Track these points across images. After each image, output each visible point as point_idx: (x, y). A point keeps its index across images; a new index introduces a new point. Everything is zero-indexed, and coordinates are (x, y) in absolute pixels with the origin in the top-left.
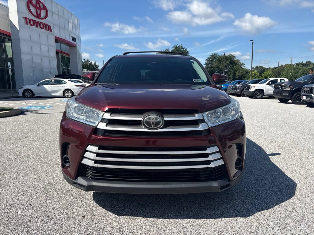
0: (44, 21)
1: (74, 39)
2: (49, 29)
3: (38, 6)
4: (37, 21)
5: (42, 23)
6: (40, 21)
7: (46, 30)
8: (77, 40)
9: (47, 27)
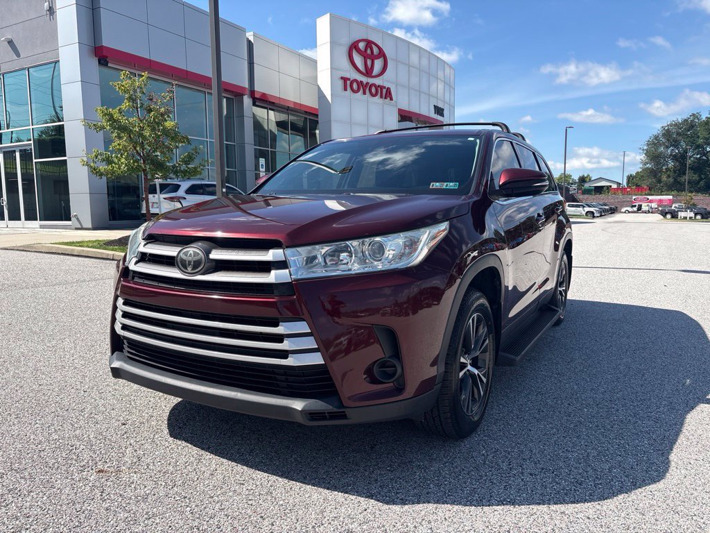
0: (378, 81)
1: (439, 111)
2: (388, 94)
3: (369, 51)
4: (365, 83)
5: (373, 85)
6: (371, 81)
7: (381, 97)
8: (446, 112)
9: (384, 91)
